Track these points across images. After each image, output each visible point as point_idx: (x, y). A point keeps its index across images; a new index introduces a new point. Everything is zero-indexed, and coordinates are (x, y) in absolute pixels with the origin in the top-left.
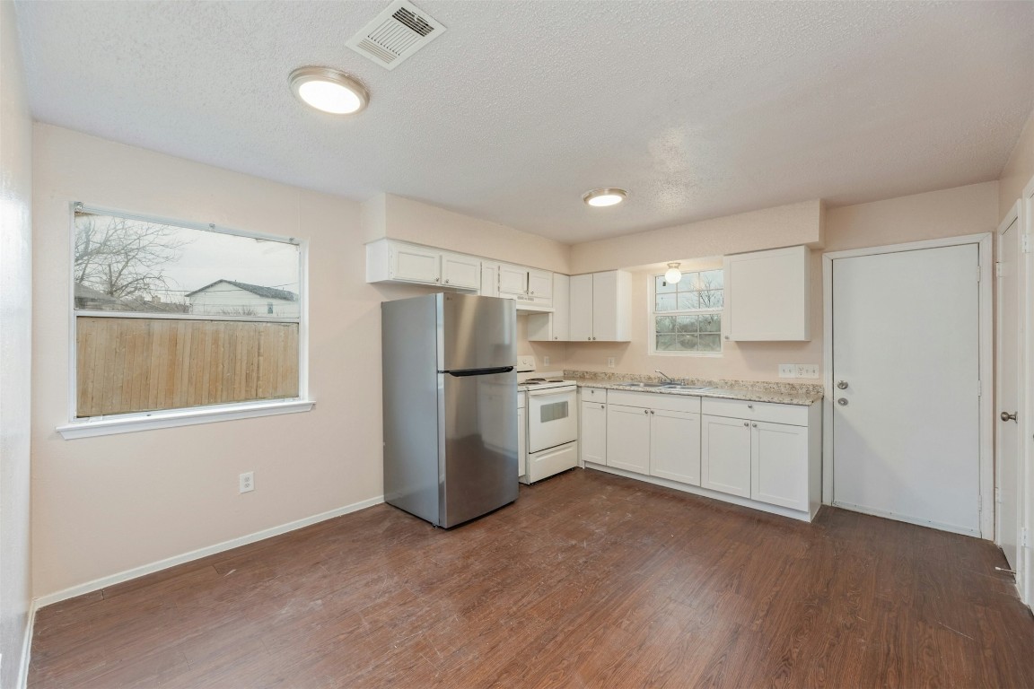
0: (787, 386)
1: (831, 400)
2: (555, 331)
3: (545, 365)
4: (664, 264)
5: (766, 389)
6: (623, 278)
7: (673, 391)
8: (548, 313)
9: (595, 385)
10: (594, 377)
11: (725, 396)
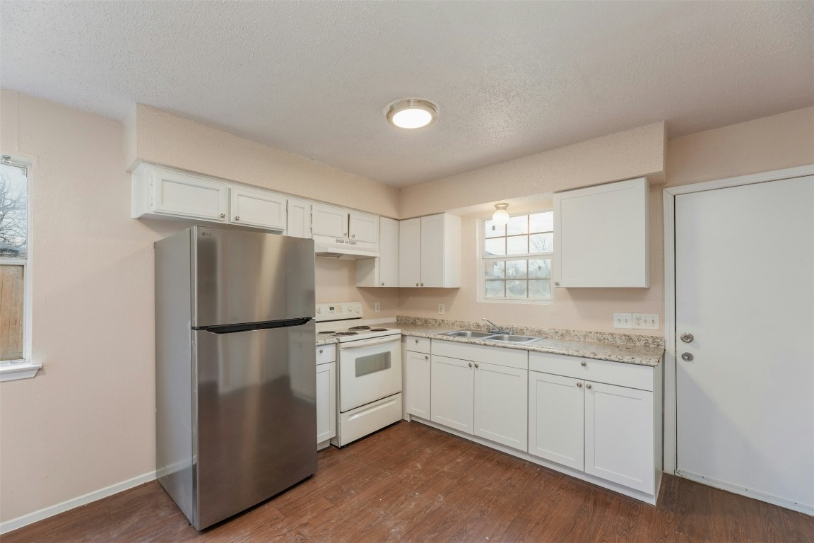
0: (623, 338)
1: (673, 354)
2: (382, 276)
3: (376, 311)
4: (490, 206)
5: (600, 340)
6: (451, 222)
7: (499, 343)
8: (374, 258)
9: (419, 335)
10: (425, 324)
11: (555, 351)
